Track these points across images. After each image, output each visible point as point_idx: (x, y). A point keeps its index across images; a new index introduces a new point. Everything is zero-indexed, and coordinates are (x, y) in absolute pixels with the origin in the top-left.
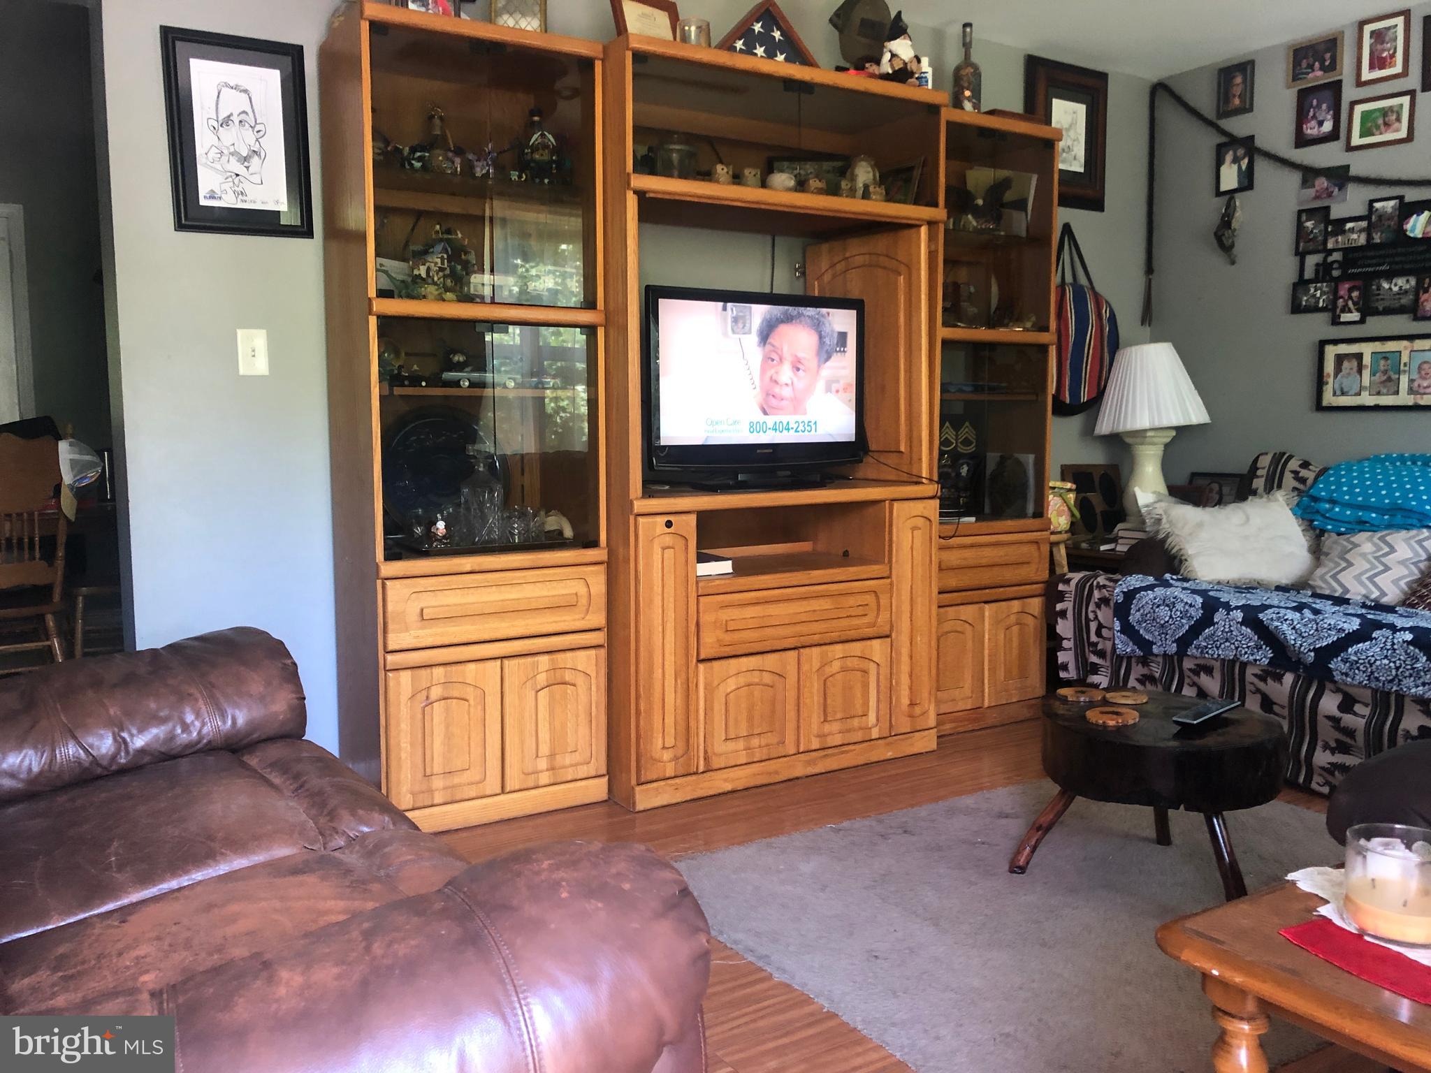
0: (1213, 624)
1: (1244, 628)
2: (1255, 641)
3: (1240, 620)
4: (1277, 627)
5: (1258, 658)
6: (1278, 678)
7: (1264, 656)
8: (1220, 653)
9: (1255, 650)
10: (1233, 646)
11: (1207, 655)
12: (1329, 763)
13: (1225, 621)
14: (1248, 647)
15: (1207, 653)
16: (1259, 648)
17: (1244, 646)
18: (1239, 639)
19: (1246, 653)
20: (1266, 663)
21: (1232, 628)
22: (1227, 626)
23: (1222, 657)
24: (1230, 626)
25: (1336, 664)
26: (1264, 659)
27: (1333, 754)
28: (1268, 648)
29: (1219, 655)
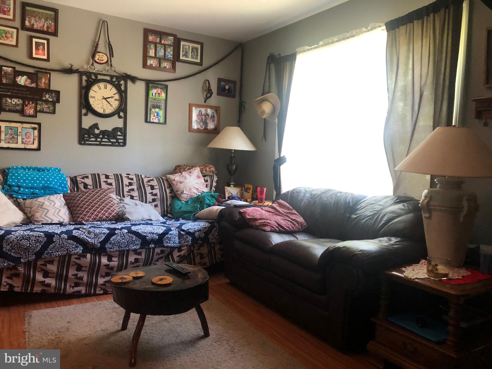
0: (54, 242)
1: (69, 241)
2: (75, 245)
3: (67, 238)
4: (83, 237)
5: (78, 251)
6: (85, 257)
7: (80, 250)
8: (59, 253)
9: (76, 248)
10: (65, 249)
11: (53, 256)
12: (103, 282)
13: (59, 240)
14: (73, 248)
15: (53, 255)
16: (77, 247)
17: (71, 248)
18: (67, 245)
19: (72, 250)
20: (81, 252)
21: (63, 242)
22: (61, 242)
23: (60, 255)
24: (62, 241)
25: (108, 246)
26: (80, 251)
27: (104, 278)
28: (81, 246)
29: (59, 254)
